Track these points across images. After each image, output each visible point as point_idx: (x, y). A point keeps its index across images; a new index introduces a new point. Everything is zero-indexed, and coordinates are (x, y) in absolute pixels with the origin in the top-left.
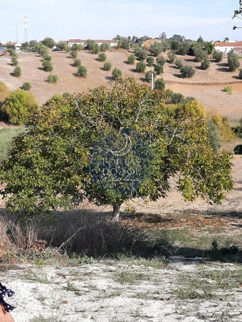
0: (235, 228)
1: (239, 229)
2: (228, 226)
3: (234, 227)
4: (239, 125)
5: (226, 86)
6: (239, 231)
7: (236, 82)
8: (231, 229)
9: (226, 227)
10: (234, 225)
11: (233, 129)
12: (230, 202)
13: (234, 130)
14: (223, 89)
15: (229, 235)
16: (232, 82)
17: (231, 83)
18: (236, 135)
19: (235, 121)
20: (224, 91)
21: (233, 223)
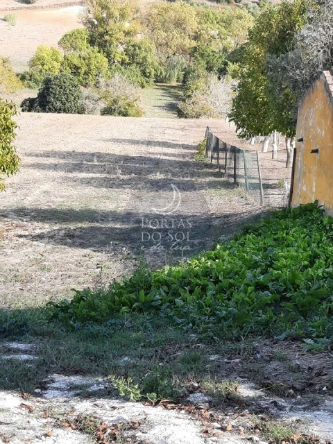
0: (24, 244)
1: (31, 246)
2: (11, 240)
3: (21, 240)
4: (27, 70)
5: (7, 13)
6: (30, 250)
7: (21, 8)
8: (17, 247)
9: (6, 242)
10: (21, 236)
11: (18, 75)
12: (15, 190)
13: (20, 76)
14: (3, 17)
15: (13, 260)
16: (15, 7)
17: (13, 9)
18: (23, 84)
19: (21, 63)
20: (5, 20)
21: (20, 232)
